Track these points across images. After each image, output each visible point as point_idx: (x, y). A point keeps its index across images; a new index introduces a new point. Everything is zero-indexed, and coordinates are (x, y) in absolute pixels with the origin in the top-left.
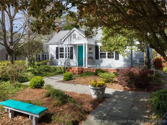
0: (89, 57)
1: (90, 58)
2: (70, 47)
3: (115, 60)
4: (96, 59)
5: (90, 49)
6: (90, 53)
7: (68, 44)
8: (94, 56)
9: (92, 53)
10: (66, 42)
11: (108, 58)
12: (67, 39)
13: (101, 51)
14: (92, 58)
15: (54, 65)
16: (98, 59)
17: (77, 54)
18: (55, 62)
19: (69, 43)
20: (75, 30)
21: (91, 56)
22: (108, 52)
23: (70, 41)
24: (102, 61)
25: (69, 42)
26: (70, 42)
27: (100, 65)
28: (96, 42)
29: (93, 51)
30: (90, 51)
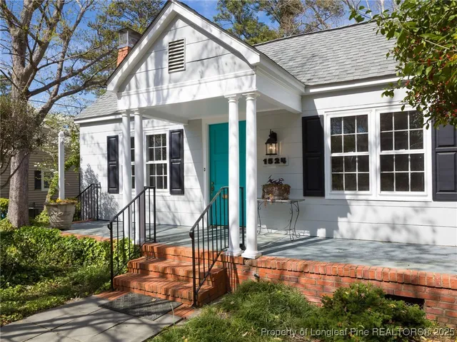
0: (266, 182)
1: (273, 189)
2: (171, 132)
3: (435, 198)
4: (305, 195)
5: (273, 138)
6: (270, 161)
7: (144, 105)
8: (294, 175)
9: (284, 160)
10: (134, 98)
11: (383, 189)
12: (140, 74)
13: (335, 148)
14: (284, 190)
15: (98, 220)
16: (322, 194)
17: (205, 164)
18: (106, 209)
19: (149, 100)
20: (176, 16)
21: (275, 178)
22: (385, 153)
23: (152, 87)
24: (344, 209)
25: (148, 92)
26: (153, 95)
27: (332, 228)
28: (306, 99)
29: (292, 147)
30: (273, 148)
